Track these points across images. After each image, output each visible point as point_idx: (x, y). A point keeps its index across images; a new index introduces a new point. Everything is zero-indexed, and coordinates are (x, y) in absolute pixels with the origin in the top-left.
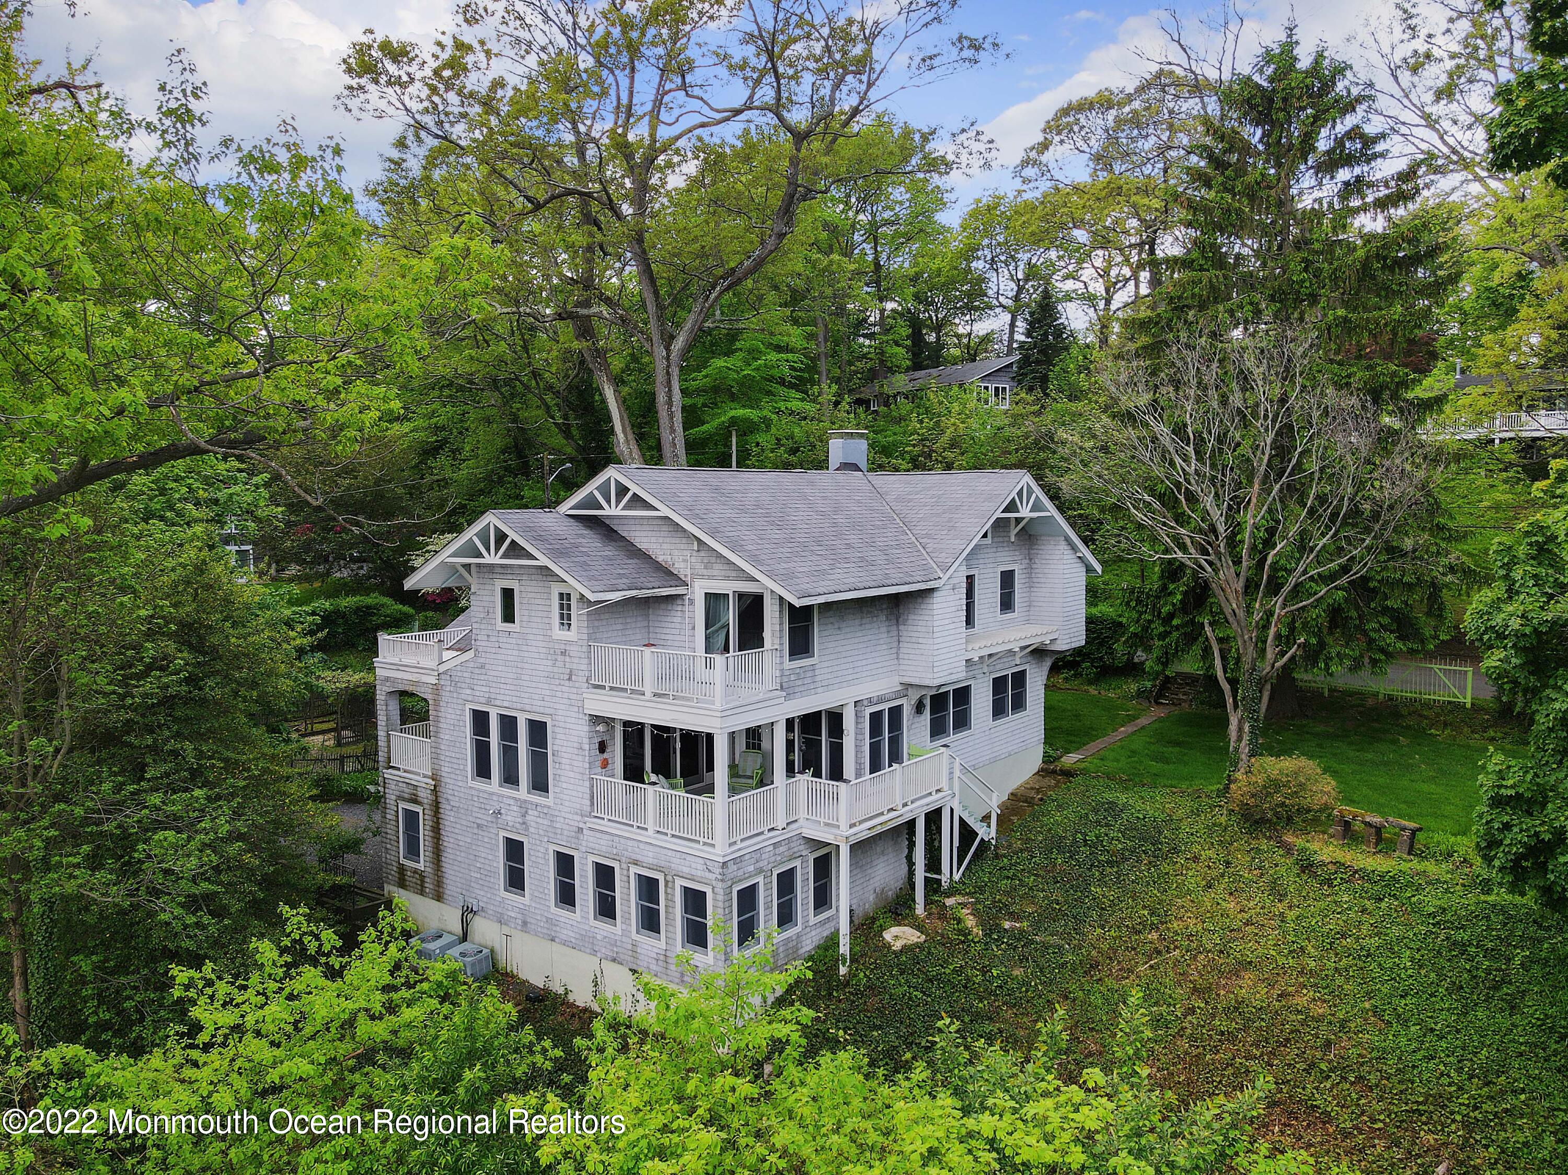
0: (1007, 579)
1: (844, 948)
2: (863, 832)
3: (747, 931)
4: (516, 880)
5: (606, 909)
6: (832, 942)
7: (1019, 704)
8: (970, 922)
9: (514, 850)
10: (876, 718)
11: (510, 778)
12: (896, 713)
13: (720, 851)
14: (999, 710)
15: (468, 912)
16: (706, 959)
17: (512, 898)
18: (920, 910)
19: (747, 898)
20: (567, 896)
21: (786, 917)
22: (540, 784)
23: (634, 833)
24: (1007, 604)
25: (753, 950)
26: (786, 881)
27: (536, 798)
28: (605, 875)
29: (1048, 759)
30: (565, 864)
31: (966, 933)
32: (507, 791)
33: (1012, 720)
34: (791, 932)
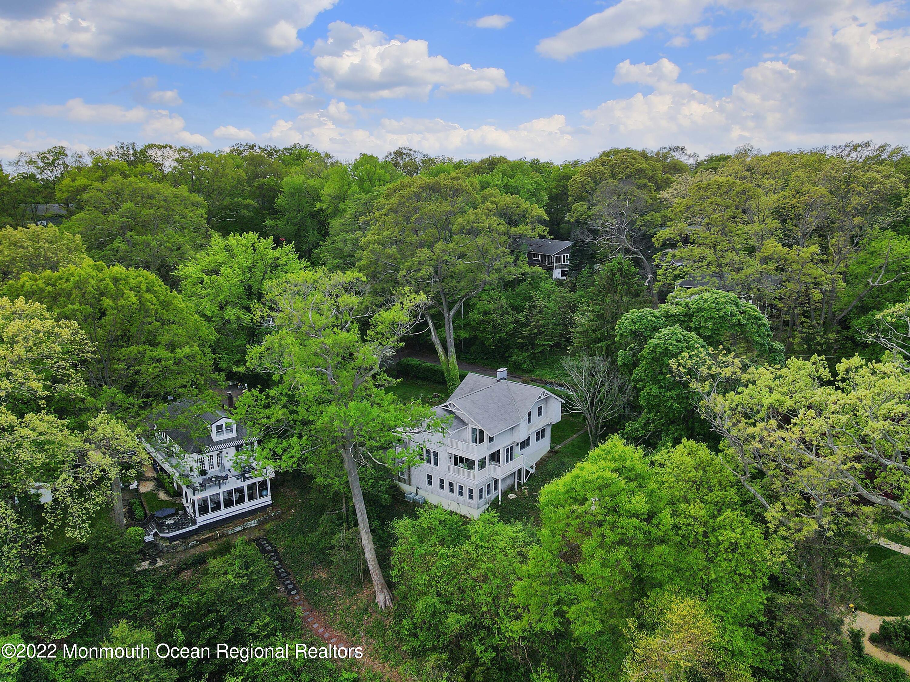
0: (540, 408)
1: (500, 499)
2: (504, 476)
3: (481, 497)
4: (430, 483)
5: (452, 491)
6: (498, 497)
7: (543, 436)
8: (526, 493)
9: (429, 477)
10: (507, 450)
11: (429, 461)
12: (512, 448)
13: (476, 482)
14: (538, 439)
15: (418, 489)
16: (473, 502)
17: (429, 486)
18: (516, 490)
19: (481, 490)
20: (442, 487)
21: (488, 493)
22: (436, 464)
23: (458, 477)
24: (540, 414)
25: (482, 500)
26: (489, 486)
27: (435, 467)
28: (451, 484)
29: (552, 448)
30: (442, 481)
31: (525, 495)
32: (428, 464)
33: (541, 440)
34: (489, 496)
